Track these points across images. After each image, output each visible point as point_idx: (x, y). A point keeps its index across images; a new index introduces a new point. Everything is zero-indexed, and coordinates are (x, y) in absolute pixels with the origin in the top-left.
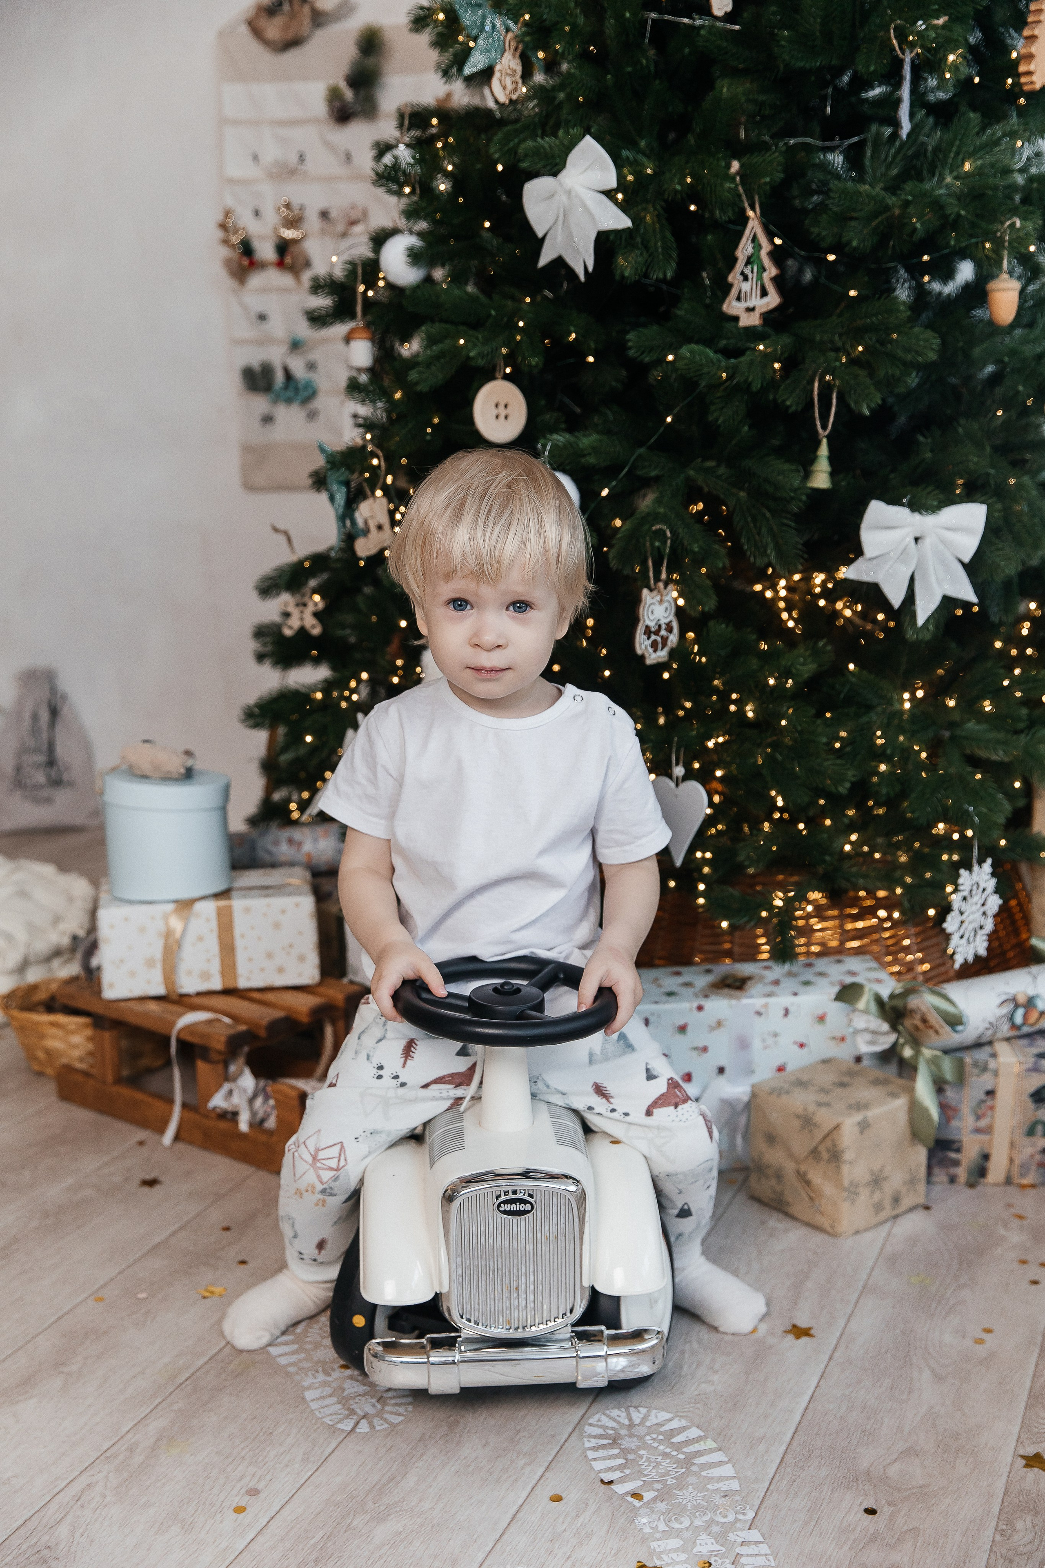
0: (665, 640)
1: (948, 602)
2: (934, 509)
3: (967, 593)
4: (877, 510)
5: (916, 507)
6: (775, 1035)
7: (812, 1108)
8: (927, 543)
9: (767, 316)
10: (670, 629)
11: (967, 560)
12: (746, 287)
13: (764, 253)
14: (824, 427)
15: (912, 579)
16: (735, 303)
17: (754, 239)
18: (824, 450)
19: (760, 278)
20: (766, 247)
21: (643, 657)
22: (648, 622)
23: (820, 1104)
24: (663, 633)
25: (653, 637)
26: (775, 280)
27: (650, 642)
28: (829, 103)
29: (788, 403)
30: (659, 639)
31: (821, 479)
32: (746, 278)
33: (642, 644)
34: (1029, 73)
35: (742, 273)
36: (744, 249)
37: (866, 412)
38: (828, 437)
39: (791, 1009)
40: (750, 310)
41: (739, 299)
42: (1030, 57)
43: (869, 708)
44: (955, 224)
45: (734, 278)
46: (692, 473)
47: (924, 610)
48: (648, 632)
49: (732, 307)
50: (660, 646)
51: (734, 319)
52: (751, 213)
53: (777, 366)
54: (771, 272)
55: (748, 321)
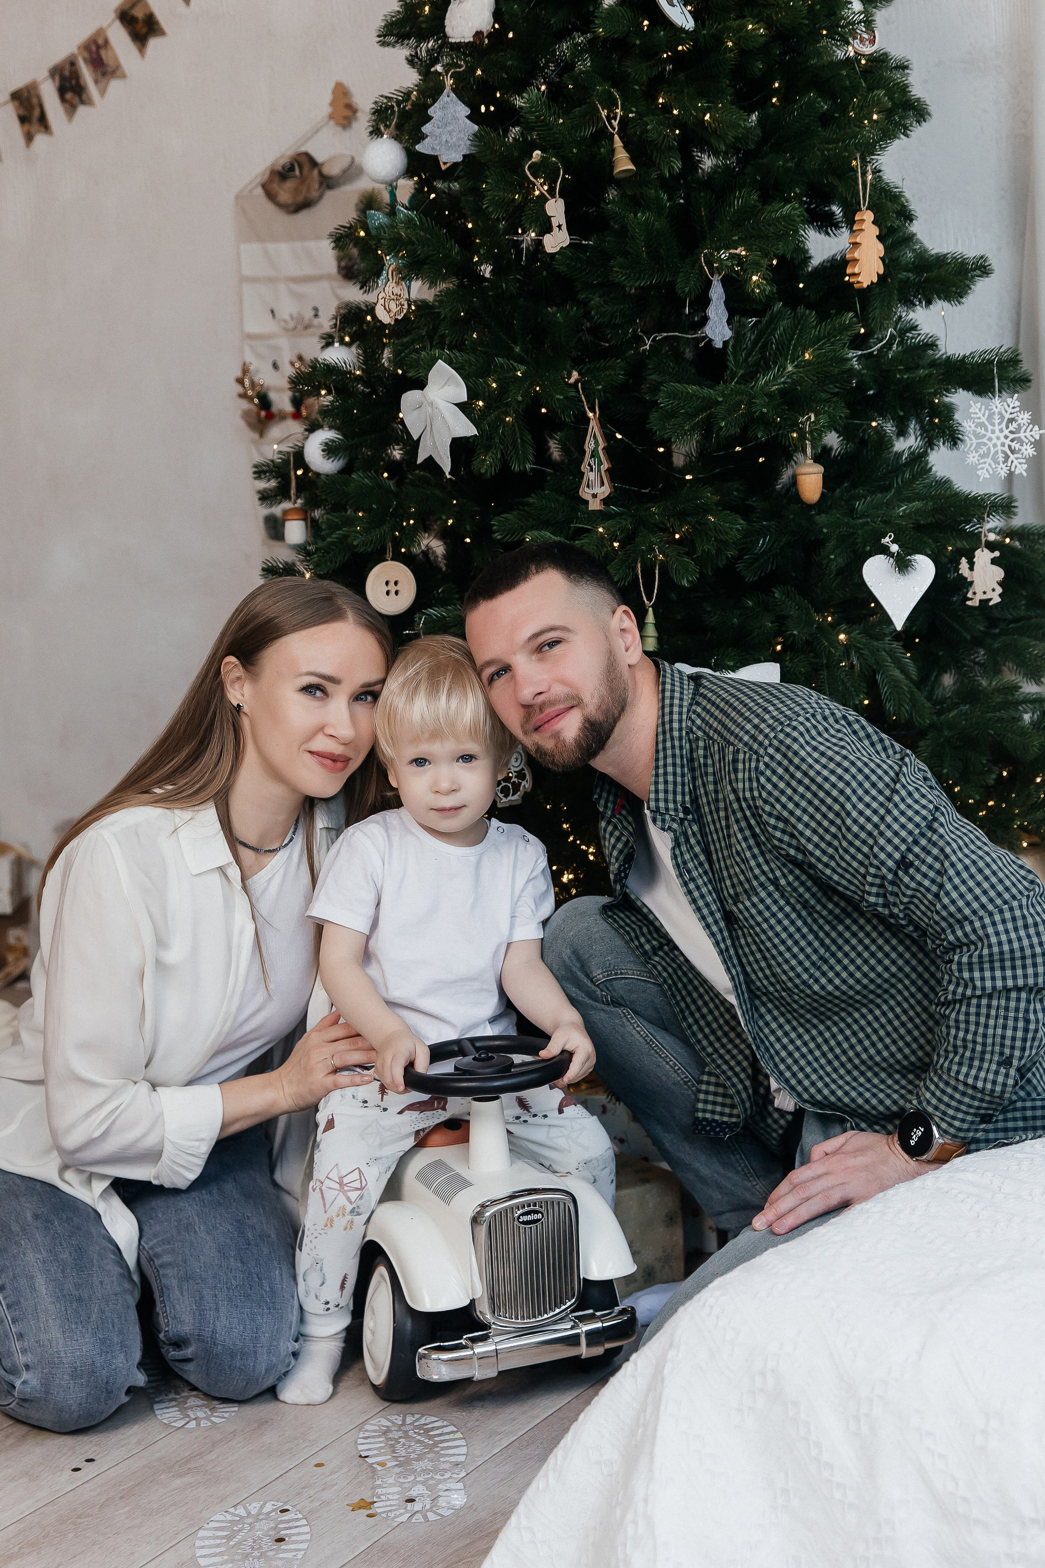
5: (718, 665)
9: (606, 501)
12: (592, 476)
13: (600, 449)
14: (650, 599)
16: (586, 489)
17: (595, 438)
18: (652, 618)
19: (599, 470)
20: (602, 444)
24: (514, 780)
26: (608, 473)
28: (688, 303)
30: (510, 785)
31: (651, 642)
34: (855, 274)
35: (589, 465)
36: (589, 446)
37: (685, 583)
38: (654, 607)
40: (595, 496)
41: (588, 486)
42: (854, 261)
44: (762, 420)
45: (584, 468)
49: (584, 492)
50: (511, 792)
51: (587, 502)
52: (591, 415)
53: (616, 544)
54: (605, 466)
55: (595, 505)
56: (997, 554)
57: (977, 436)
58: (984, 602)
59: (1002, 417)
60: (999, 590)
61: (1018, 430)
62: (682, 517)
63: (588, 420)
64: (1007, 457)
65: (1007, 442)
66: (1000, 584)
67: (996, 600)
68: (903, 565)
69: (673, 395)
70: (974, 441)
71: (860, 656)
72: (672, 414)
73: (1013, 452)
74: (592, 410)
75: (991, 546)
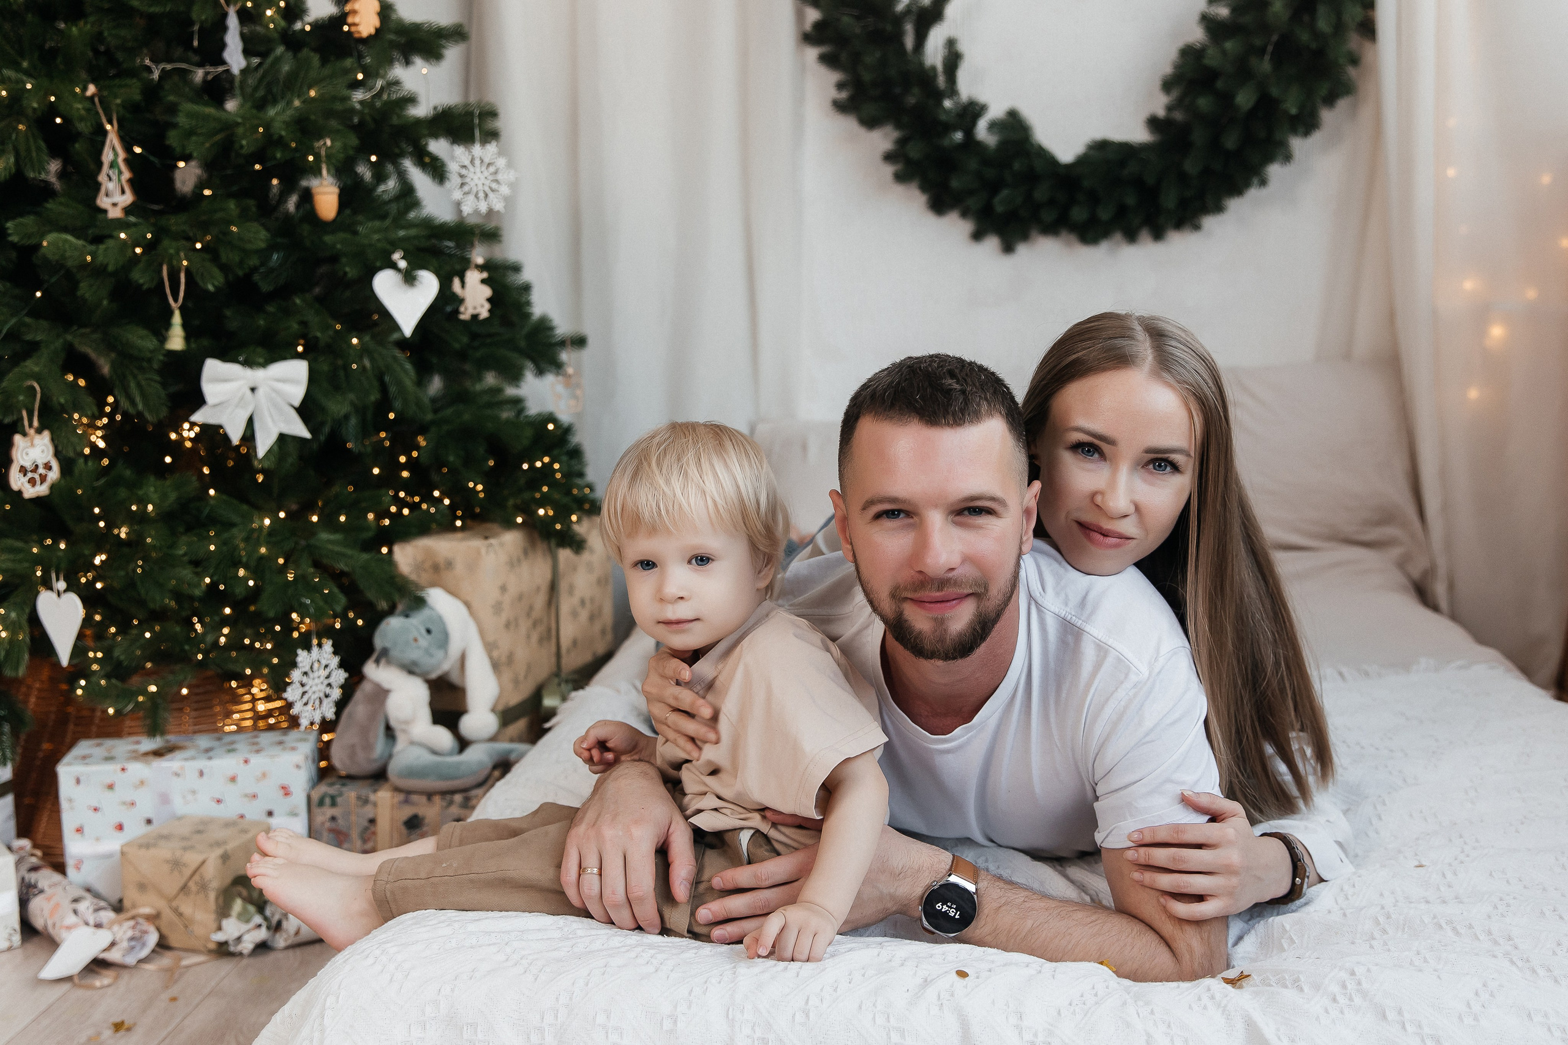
0: (43, 479)
1: (282, 438)
2: (264, 365)
3: (301, 431)
4: (212, 367)
5: (248, 363)
6: (194, 792)
7: (178, 853)
8: (260, 392)
9: (128, 210)
10: (48, 467)
11: (297, 403)
12: (111, 186)
13: (120, 160)
14: (176, 301)
15: (250, 422)
16: (105, 199)
17: (114, 149)
18: (177, 319)
19: (119, 180)
20: (122, 155)
21: (20, 492)
22: (23, 463)
23: (185, 849)
24: (41, 470)
25: (30, 475)
26: (130, 181)
27: (27, 478)
28: (196, 37)
29: (141, 281)
30: (37, 477)
31: (176, 341)
32: (110, 179)
33: (17, 481)
34: (355, 25)
35: (108, 176)
36: (107, 156)
37: (211, 288)
38: (181, 308)
39: (205, 771)
40: (115, 205)
41: (107, 195)
42: (354, 12)
43: (233, 525)
44: (280, 142)
45: (102, 178)
46: (69, 337)
47: (263, 445)
48: (23, 470)
49: (103, 202)
50: (38, 481)
51: (105, 211)
52: (108, 127)
53: (138, 250)
54: (127, 175)
55: (115, 213)
56: (485, 275)
57: (462, 176)
58: (475, 317)
59: (482, 161)
60: (487, 306)
61: (496, 173)
62: (204, 227)
63: (105, 133)
64: (486, 195)
65: (487, 182)
66: (489, 300)
67: (484, 314)
68: (409, 278)
69: (190, 115)
70: (459, 180)
71: (372, 360)
72: (190, 133)
73: (493, 190)
74: (110, 122)
75: (481, 268)
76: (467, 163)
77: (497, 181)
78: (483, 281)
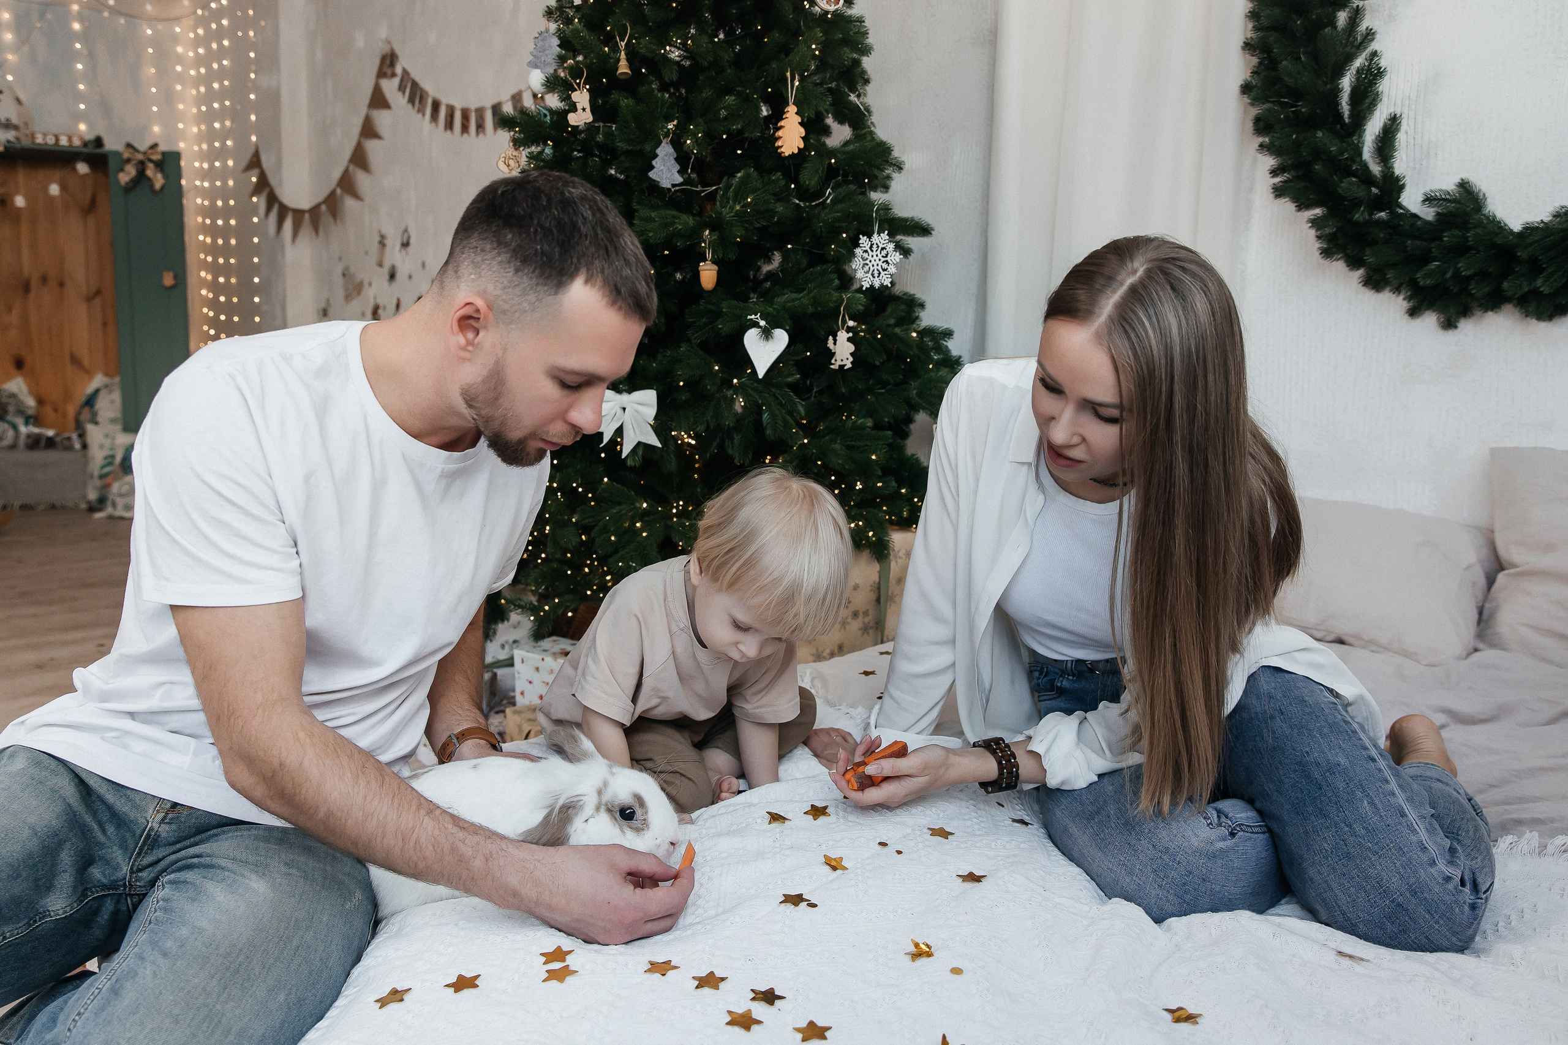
1: (641, 445)
2: (631, 393)
3: (654, 441)
8: (627, 410)
11: (650, 420)
15: (619, 430)
47: (627, 447)
56: (851, 335)
57: (864, 259)
58: (842, 367)
59: (878, 247)
60: (851, 359)
61: (887, 255)
64: (879, 274)
66: (852, 355)
67: (849, 365)
68: (767, 334)
70: (862, 262)
75: (849, 330)
76: (867, 248)
77: (887, 262)
78: (849, 340)
